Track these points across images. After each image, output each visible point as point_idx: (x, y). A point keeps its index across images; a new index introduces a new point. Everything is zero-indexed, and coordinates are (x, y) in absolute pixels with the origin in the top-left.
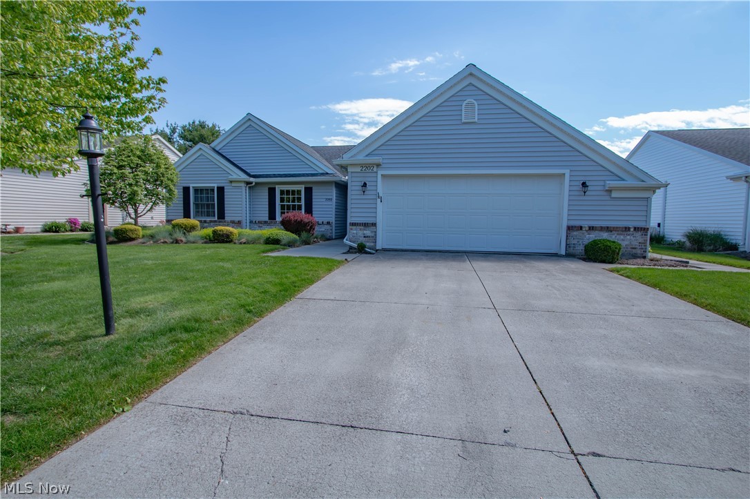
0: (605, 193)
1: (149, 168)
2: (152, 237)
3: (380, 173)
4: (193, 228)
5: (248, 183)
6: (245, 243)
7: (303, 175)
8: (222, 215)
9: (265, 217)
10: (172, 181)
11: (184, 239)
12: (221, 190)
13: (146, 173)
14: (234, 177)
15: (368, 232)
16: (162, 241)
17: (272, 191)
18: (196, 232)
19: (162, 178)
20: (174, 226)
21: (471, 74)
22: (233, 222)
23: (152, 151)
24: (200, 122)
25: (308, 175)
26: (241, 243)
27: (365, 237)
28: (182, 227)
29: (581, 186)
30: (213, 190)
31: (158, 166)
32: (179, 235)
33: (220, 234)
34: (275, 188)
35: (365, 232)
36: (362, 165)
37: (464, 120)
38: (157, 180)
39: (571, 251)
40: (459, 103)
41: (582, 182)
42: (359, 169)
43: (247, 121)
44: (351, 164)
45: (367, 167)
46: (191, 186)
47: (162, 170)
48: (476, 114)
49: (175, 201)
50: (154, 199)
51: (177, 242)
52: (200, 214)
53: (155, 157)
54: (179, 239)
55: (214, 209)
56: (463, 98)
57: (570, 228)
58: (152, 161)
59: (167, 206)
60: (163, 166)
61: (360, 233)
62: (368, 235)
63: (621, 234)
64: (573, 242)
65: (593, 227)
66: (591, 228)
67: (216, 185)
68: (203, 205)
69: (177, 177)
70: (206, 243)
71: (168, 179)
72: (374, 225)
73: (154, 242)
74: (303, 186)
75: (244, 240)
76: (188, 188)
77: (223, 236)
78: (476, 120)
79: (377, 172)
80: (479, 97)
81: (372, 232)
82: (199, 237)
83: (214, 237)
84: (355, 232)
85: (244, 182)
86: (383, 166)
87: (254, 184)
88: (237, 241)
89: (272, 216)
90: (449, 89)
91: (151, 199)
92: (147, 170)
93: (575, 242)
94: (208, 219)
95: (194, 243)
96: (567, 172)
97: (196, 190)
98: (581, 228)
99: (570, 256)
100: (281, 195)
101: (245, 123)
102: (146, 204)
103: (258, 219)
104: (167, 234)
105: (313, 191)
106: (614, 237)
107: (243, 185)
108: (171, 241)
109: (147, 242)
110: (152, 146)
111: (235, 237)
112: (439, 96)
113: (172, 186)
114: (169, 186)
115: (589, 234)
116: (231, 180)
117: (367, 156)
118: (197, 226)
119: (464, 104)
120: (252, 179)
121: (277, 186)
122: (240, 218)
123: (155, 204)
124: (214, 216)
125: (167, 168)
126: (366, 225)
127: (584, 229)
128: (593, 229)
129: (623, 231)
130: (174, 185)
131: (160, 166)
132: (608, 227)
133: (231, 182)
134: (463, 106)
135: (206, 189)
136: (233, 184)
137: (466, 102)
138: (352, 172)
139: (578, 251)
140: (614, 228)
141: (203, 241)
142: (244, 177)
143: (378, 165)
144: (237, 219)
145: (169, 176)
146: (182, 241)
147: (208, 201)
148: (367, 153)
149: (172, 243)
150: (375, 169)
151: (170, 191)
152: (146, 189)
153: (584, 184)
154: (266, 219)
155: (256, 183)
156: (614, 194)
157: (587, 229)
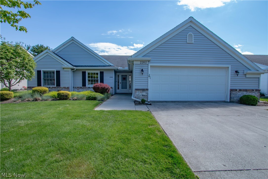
0: (243, 75)
1: (18, 60)
2: (20, 97)
3: (150, 65)
4: (45, 92)
5: (72, 69)
6: (76, 100)
7: (100, 66)
8: (58, 84)
9: (80, 85)
10: (32, 67)
11: (40, 98)
12: (58, 72)
13: (16, 62)
14: (66, 66)
15: (144, 93)
16: (27, 100)
17: (84, 73)
18: (47, 94)
19: (26, 66)
20: (34, 91)
21: (191, 22)
22: (65, 88)
23: (20, 51)
24: (41, 45)
25: (102, 66)
26: (74, 100)
27: (143, 96)
28: (39, 92)
29: (235, 72)
30: (54, 72)
31: (24, 59)
32: (37, 96)
33: (62, 95)
34: (85, 72)
35: (143, 93)
36: (141, 61)
37: (188, 42)
38: (23, 66)
39: (232, 100)
40: (186, 34)
41: (235, 71)
42: (139, 63)
43: (71, 41)
44: (135, 60)
45: (143, 62)
46: (42, 70)
47: (26, 61)
48: (193, 39)
49: (33, 77)
50: (21, 76)
51: (36, 100)
52: (47, 84)
53: (22, 54)
54: (37, 98)
55: (55, 81)
56: (187, 32)
57: (231, 90)
58: (20, 56)
59: (28, 80)
60: (27, 59)
61: (141, 94)
62: (144, 95)
63: (251, 92)
64: (233, 96)
65: (241, 90)
66: (240, 90)
67: (55, 70)
68: (48, 80)
69: (35, 66)
70: (53, 100)
71: (30, 66)
72: (147, 90)
73: (22, 101)
74: (99, 71)
75: (75, 98)
76: (40, 71)
77: (64, 96)
78: (193, 42)
79: (148, 65)
80: (194, 32)
81: (146, 93)
82: (49, 96)
83: (58, 97)
84: (138, 93)
85: (71, 68)
86: (151, 61)
87: (75, 70)
88: (71, 99)
89: (84, 84)
90: (181, 27)
91: (19, 76)
92: (17, 60)
93: (234, 96)
94: (51, 86)
95: (46, 100)
96: (230, 66)
97: (44, 72)
98: (236, 90)
99: (232, 102)
100: (88, 75)
101: (70, 41)
102: (16, 79)
103: (77, 86)
104: (30, 96)
105: (104, 73)
106: (248, 93)
107: (70, 70)
108: (33, 99)
109: (17, 100)
110: (20, 49)
111: (70, 97)
112: (177, 30)
113: (32, 70)
114: (30, 70)
115: (239, 93)
116: (63, 67)
117: (143, 56)
118: (47, 91)
119: (188, 35)
120: (75, 68)
121: (86, 71)
122: (69, 86)
123: (21, 79)
124: (54, 85)
125: (30, 60)
126: (143, 90)
127: (237, 91)
128: (241, 91)
129: (251, 91)
130: (33, 69)
131: (25, 59)
132: (246, 90)
133: (64, 68)
134: (188, 36)
135: (50, 72)
136: (65, 70)
137: (189, 34)
138: (136, 64)
139: (235, 100)
140: (248, 90)
141: (52, 99)
142: (70, 66)
143: (149, 61)
144: (67, 86)
145: (31, 65)
146: (39, 99)
147: (51, 78)
148: (143, 55)
149: (33, 101)
150: (147, 63)
151: (31, 72)
152: (16, 71)
153: (236, 72)
154: (81, 86)
155: (77, 70)
156: (247, 76)
157: (239, 90)
